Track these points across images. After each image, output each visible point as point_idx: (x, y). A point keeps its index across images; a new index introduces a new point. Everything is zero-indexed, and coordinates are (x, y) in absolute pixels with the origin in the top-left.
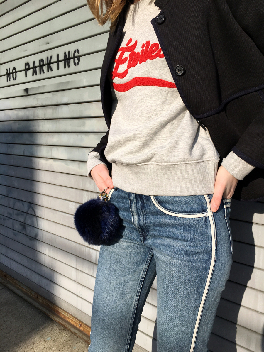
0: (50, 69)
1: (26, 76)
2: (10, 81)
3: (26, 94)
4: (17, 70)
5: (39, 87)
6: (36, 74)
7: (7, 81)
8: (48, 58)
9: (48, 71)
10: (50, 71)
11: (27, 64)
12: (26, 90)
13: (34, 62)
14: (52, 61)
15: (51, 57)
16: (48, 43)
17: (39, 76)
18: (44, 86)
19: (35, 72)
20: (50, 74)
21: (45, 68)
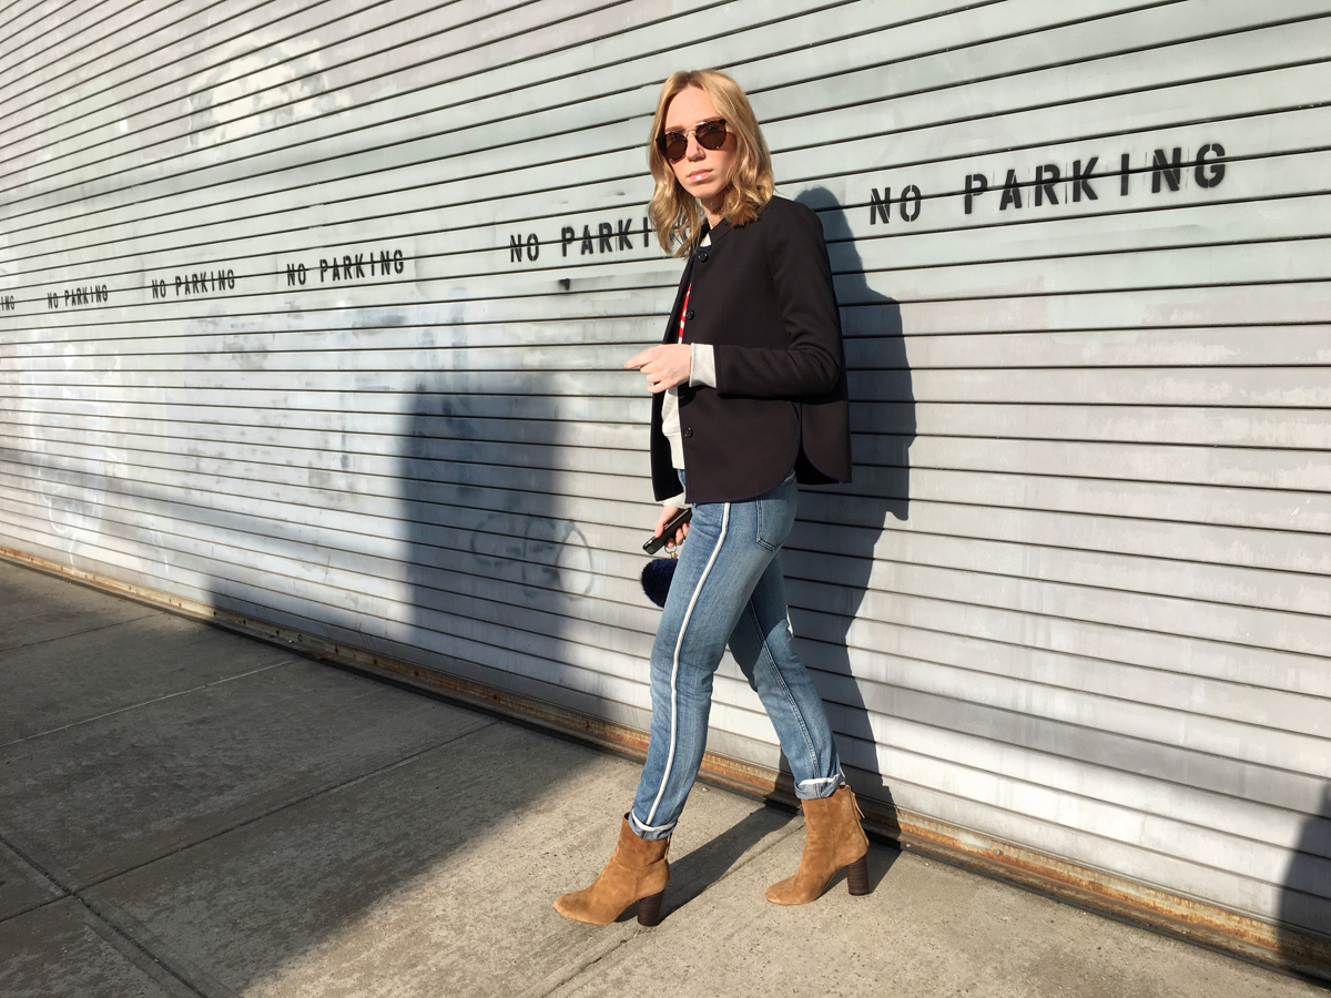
0: (625, 242)
1: (565, 254)
2: (520, 260)
3: (564, 291)
4: (539, 241)
5: (598, 278)
6: (591, 252)
7: (512, 261)
8: (620, 222)
9: (622, 248)
10: (625, 247)
11: (566, 230)
12: (566, 283)
13: (586, 227)
14: (631, 229)
15: (629, 221)
16: (623, 194)
17: (597, 256)
18: (610, 277)
19: (587, 247)
20: (626, 254)
21: (613, 241)
